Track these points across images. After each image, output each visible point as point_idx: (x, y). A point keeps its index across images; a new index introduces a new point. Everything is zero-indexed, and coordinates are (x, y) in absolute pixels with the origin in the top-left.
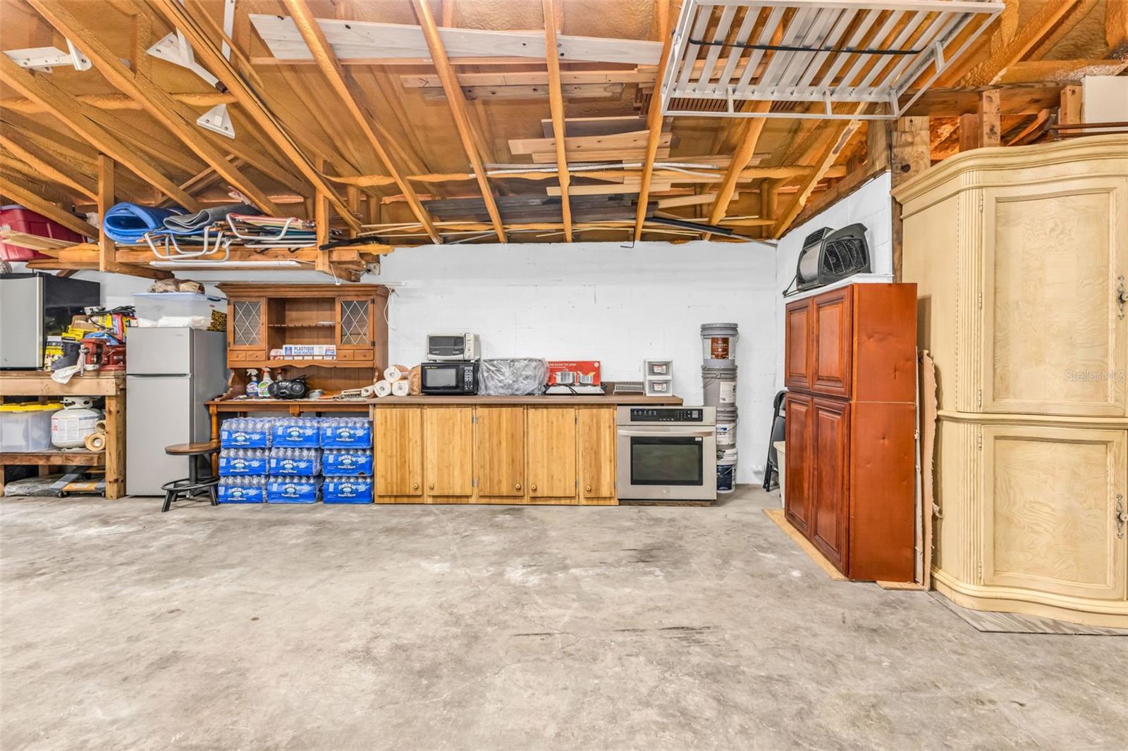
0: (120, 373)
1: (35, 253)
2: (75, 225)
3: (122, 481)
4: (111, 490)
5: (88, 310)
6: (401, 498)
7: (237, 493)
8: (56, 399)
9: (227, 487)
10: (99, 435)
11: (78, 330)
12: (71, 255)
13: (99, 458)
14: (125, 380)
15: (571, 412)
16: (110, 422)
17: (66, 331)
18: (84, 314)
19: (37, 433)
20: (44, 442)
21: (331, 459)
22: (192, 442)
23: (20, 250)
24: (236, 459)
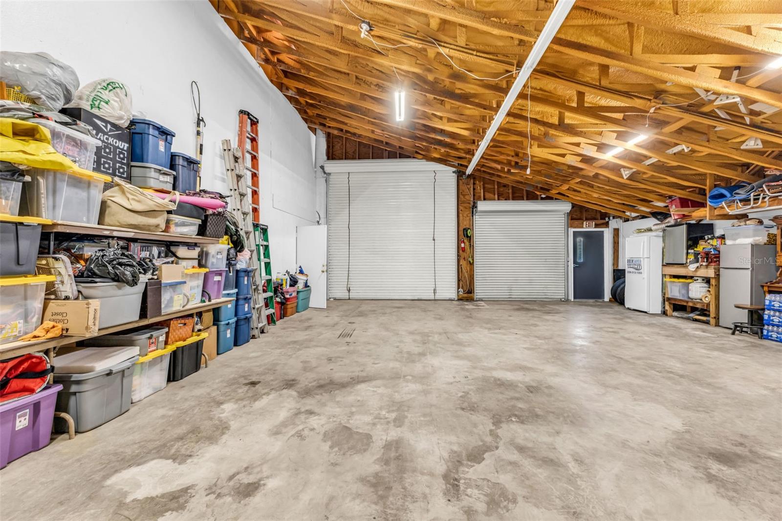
0: (716, 267)
1: (684, 215)
2: (700, 199)
3: (717, 318)
4: (713, 321)
5: (706, 237)
7: (774, 335)
8: (692, 277)
9: (768, 331)
10: (708, 295)
11: (702, 247)
12: (698, 214)
13: (707, 306)
14: (719, 270)
16: (712, 290)
17: (696, 248)
18: (705, 239)
19: (684, 292)
20: (686, 296)
22: (751, 304)
23: (678, 215)
24: (774, 316)
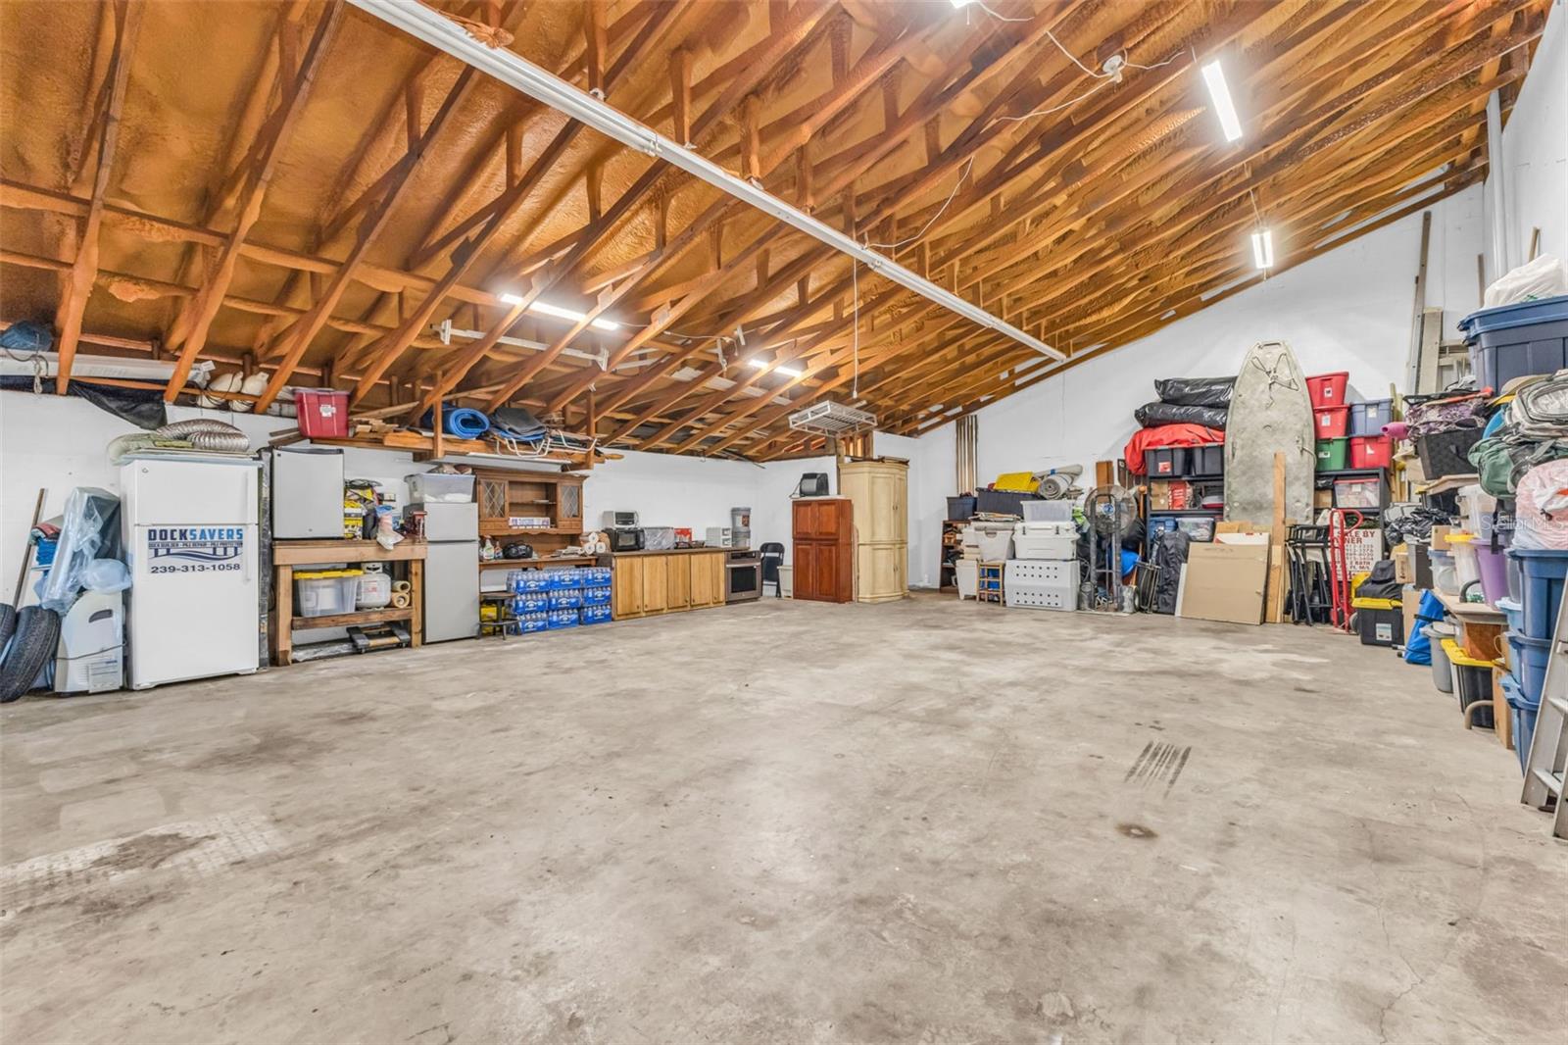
3: (423, 631)
4: (416, 639)
6: (631, 615)
7: (530, 625)
9: (524, 622)
10: (403, 594)
13: (406, 613)
15: (708, 556)
16: (415, 582)
21: (590, 595)
24: (528, 601)
